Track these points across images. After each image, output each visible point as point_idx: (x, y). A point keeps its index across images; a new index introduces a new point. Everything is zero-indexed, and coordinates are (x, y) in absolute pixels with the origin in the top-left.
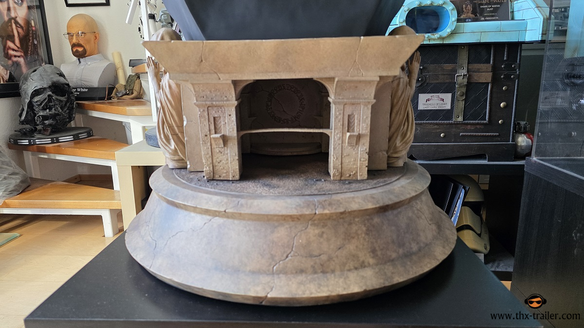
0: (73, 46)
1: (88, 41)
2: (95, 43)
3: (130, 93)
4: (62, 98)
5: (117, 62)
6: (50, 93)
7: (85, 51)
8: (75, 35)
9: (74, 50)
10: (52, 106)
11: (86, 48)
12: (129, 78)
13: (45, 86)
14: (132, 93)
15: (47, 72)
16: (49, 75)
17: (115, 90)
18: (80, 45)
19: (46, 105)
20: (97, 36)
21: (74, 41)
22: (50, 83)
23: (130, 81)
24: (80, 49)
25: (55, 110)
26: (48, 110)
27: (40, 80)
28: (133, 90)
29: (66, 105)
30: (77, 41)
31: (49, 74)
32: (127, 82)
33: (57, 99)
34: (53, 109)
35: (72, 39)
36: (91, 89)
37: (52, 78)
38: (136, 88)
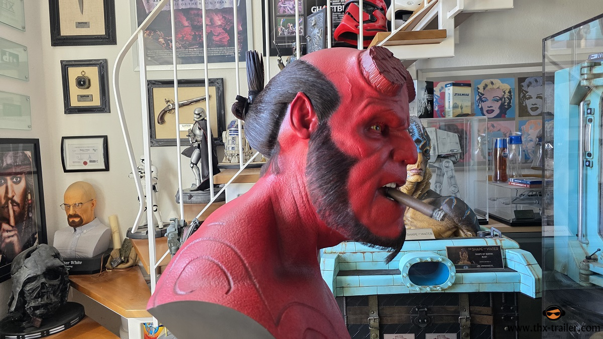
0: (70, 216)
1: (85, 211)
2: (91, 210)
3: (126, 261)
4: (56, 282)
5: (113, 225)
6: (43, 280)
7: (81, 220)
8: (72, 207)
9: (71, 220)
10: (45, 292)
11: (83, 218)
12: (125, 241)
13: (39, 273)
14: (128, 261)
15: (42, 256)
16: (44, 261)
17: (110, 257)
18: (76, 216)
19: (38, 293)
20: (94, 203)
21: (71, 212)
22: (44, 269)
23: (126, 246)
24: (77, 220)
25: (47, 298)
26: (40, 300)
27: (35, 267)
28: (128, 257)
29: (58, 288)
30: (74, 212)
31: (43, 258)
32: (123, 246)
33: (50, 285)
34: (45, 297)
35: (69, 209)
36: (85, 260)
37: (47, 263)
38: (132, 255)
